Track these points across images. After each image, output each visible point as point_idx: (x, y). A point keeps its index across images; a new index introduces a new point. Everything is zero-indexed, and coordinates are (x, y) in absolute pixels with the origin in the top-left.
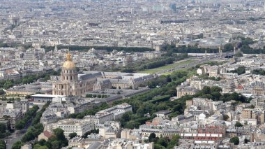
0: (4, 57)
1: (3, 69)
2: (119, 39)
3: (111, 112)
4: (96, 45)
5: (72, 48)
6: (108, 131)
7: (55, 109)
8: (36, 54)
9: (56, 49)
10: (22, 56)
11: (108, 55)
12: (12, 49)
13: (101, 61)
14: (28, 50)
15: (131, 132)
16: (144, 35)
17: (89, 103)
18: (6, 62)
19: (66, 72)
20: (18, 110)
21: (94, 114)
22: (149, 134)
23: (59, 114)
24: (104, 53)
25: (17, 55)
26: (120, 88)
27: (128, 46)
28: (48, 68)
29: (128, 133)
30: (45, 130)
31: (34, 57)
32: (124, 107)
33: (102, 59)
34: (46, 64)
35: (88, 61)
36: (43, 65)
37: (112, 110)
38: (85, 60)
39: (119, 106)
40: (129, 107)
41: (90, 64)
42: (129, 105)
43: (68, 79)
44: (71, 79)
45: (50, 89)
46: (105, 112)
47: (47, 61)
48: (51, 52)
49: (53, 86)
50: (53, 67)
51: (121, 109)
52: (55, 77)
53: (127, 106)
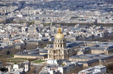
0: (13, 30)
1: (12, 39)
2: (98, 17)
3: (91, 72)
4: (81, 22)
7: (49, 69)
9: (51, 25)
10: (27, 30)
11: (90, 29)
12: (19, 25)
13: (84, 34)
14: (31, 26)
17: (74, 65)
18: (15, 35)
19: (57, 41)
20: (22, 70)
21: (77, 73)
25: (23, 29)
27: (104, 22)
28: (45, 38)
31: (35, 30)
34: (44, 36)
35: (75, 34)
36: (41, 36)
37: (91, 70)
38: (72, 33)
39: (96, 67)
40: (104, 68)
41: (76, 36)
42: (104, 67)
43: (59, 46)
44: (61, 46)
45: (46, 54)
46: (86, 71)
47: (44, 34)
48: (48, 27)
49: (49, 52)
50: (49, 38)
51: (97, 69)
52: (50, 45)
53: (102, 67)
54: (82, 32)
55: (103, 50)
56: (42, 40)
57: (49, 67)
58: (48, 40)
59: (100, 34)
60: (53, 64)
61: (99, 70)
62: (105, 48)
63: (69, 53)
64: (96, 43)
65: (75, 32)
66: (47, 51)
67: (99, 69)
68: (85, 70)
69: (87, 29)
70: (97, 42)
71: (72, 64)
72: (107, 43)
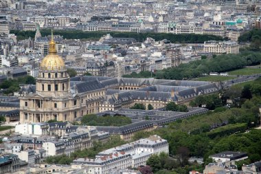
2: (161, 19)
3: (127, 153)
4: (117, 30)
5: (68, 35)
7: (18, 146)
9: (38, 34)
11: (137, 48)
13: (121, 59)
16: (210, 12)
17: (85, 136)
19: (46, 75)
21: (92, 156)
23: (24, 156)
24: (129, 44)
26: (150, 107)
27: (176, 32)
28: (18, 70)
32: (152, 143)
33: (124, 54)
34: (14, 64)
36: (8, 64)
38: (92, 56)
39: (142, 141)
40: (163, 143)
41: (99, 64)
42: (163, 140)
43: (49, 89)
44: (56, 89)
45: (16, 109)
46: (114, 153)
47: (16, 58)
48: (27, 41)
49: (22, 103)
50: (27, 68)
51: (146, 146)
52: (27, 87)
53: (158, 141)
54: (114, 56)
55: (165, 101)
56: (9, 73)
57: (19, 141)
58: (25, 73)
59: (161, 61)
60: (31, 133)
61: (149, 150)
62: (170, 95)
63: (78, 106)
64: (148, 83)
65: (99, 54)
66: (19, 101)
67: (149, 146)
68: (113, 149)
69: (131, 48)
70: (151, 80)
71: (82, 133)
72: (176, 81)
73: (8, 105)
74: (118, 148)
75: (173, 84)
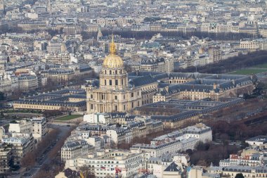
0: (16, 48)
1: (11, 67)
2: (203, 19)
3: (177, 139)
4: (166, 30)
5: (126, 35)
6: (168, 169)
7: (86, 135)
8: (67, 44)
9: (100, 35)
10: (45, 47)
11: (184, 45)
12: (29, 36)
13: (170, 55)
14: (55, 38)
15: (204, 171)
16: (244, 12)
17: (141, 124)
18: (18, 57)
19: (108, 72)
20: (26, 135)
22: (235, 174)
23: (91, 141)
24: (177, 41)
25: (38, 45)
27: (215, 31)
28: (84, 66)
29: (200, 172)
30: (66, 167)
31: (63, 48)
32: (198, 130)
33: (172, 51)
34: (81, 60)
35: (149, 55)
36: (76, 61)
37: (179, 135)
38: (145, 53)
39: (190, 128)
40: (207, 130)
41: (151, 60)
42: (208, 127)
43: (111, 84)
44: (117, 84)
45: (83, 100)
46: (167, 139)
47: (82, 56)
48: (91, 40)
49: (88, 96)
50: (91, 64)
51: (193, 133)
52: (92, 81)
53: (203, 128)
54: (164, 53)
55: (209, 92)
56: (76, 69)
57: (87, 129)
58: (90, 69)
59: (204, 56)
60: (96, 121)
61: (196, 135)
62: (212, 87)
63: (135, 98)
64: (194, 77)
65: (151, 51)
66: (85, 93)
67: (196, 133)
68: (166, 136)
69: (178, 45)
70: (196, 74)
71: (139, 122)
72: (217, 75)
73: (77, 97)
74: (169, 135)
75: (215, 78)
